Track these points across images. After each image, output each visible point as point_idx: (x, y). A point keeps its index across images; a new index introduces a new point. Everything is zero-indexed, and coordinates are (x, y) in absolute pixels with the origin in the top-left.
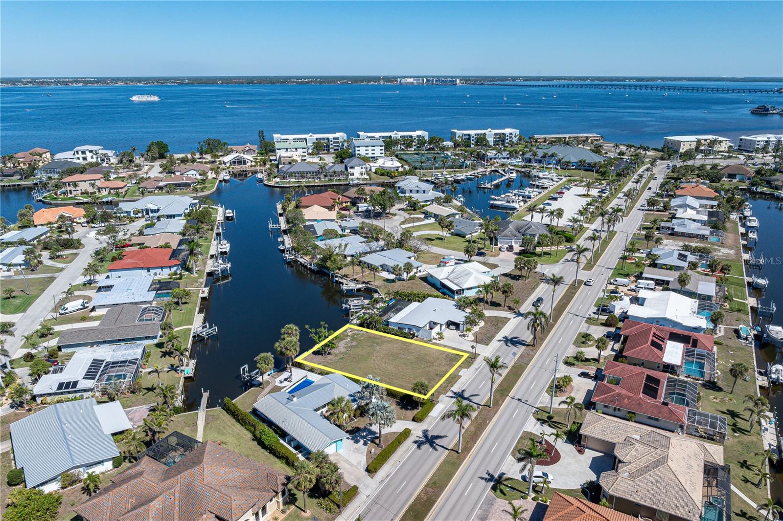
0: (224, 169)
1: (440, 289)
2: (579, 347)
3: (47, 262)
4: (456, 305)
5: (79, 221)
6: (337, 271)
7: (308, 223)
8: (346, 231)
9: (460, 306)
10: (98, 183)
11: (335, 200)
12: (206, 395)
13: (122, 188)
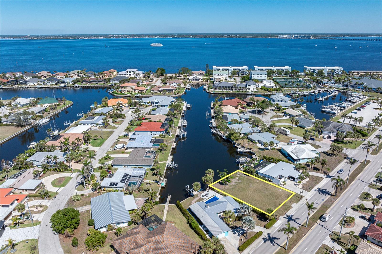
0: (189, 83)
1: (287, 157)
2: (362, 200)
3: (111, 124)
4: (294, 168)
5: (125, 105)
6: (236, 141)
7: (224, 114)
8: (243, 120)
9: (297, 168)
10: (134, 88)
11: (239, 103)
12: (169, 197)
13: (144, 90)
